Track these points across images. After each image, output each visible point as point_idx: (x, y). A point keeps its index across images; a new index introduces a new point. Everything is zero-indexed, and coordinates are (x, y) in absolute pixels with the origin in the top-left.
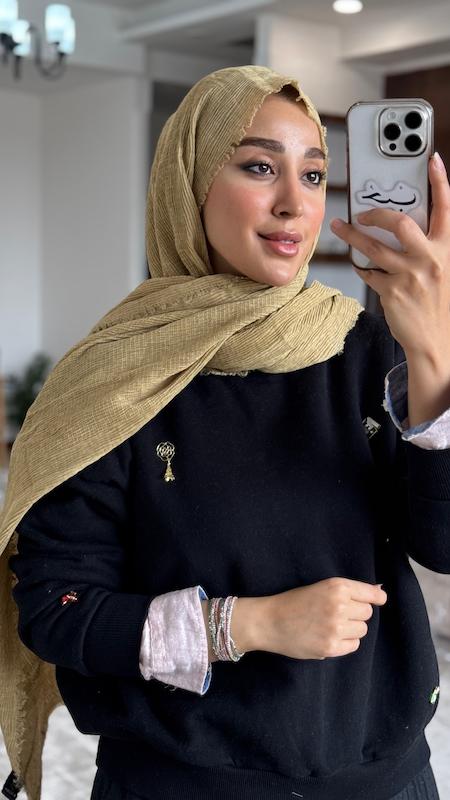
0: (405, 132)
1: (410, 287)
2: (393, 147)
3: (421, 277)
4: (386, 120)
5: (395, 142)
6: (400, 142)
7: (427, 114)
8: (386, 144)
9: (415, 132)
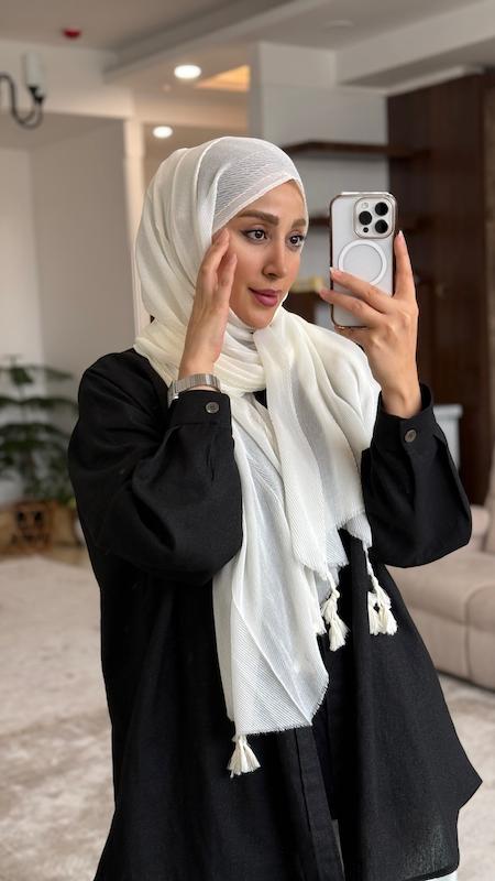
0: (376, 218)
1: (388, 337)
2: (366, 230)
3: (395, 327)
4: (360, 210)
5: (369, 226)
6: (371, 226)
7: (391, 203)
8: (360, 228)
9: (383, 218)
